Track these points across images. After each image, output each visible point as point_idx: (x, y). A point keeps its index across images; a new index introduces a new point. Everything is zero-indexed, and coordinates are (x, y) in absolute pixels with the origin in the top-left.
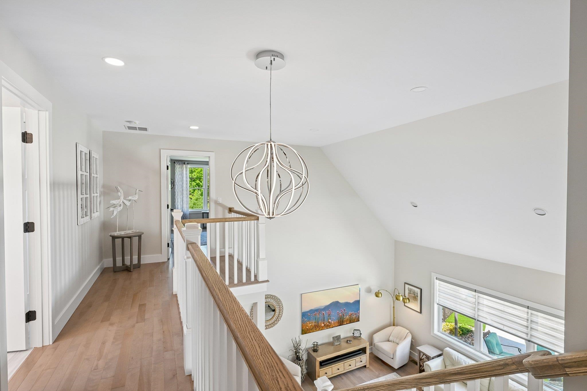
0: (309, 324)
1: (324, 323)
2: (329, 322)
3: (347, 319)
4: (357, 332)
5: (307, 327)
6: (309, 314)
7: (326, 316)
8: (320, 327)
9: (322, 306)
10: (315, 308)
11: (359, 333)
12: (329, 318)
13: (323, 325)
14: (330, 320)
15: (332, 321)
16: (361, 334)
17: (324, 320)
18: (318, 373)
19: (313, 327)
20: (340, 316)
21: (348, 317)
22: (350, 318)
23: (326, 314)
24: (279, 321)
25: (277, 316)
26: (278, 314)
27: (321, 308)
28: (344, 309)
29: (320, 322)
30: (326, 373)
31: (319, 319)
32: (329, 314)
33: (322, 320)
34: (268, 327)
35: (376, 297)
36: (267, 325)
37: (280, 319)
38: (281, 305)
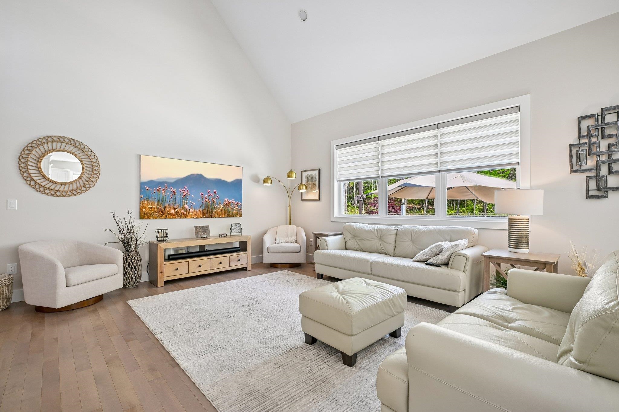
0: (148, 205)
1: (175, 209)
2: (185, 210)
3: (221, 211)
4: (236, 227)
5: (144, 210)
6: (147, 188)
7: (179, 197)
8: (168, 214)
9: (172, 179)
10: (158, 179)
11: (240, 227)
12: (184, 202)
13: (173, 211)
14: (186, 206)
15: (190, 207)
16: (242, 229)
17: (175, 204)
18: (161, 266)
19: (155, 211)
20: (207, 203)
21: (222, 206)
22: (227, 209)
23: (178, 192)
24: (90, 187)
25: (87, 179)
26: (89, 176)
27: (168, 181)
28: (215, 191)
29: (167, 205)
30: (177, 269)
31: (165, 200)
32: (184, 195)
33: (172, 203)
34: (64, 194)
35: (265, 184)
36: (61, 189)
37: (92, 186)
38: (94, 161)
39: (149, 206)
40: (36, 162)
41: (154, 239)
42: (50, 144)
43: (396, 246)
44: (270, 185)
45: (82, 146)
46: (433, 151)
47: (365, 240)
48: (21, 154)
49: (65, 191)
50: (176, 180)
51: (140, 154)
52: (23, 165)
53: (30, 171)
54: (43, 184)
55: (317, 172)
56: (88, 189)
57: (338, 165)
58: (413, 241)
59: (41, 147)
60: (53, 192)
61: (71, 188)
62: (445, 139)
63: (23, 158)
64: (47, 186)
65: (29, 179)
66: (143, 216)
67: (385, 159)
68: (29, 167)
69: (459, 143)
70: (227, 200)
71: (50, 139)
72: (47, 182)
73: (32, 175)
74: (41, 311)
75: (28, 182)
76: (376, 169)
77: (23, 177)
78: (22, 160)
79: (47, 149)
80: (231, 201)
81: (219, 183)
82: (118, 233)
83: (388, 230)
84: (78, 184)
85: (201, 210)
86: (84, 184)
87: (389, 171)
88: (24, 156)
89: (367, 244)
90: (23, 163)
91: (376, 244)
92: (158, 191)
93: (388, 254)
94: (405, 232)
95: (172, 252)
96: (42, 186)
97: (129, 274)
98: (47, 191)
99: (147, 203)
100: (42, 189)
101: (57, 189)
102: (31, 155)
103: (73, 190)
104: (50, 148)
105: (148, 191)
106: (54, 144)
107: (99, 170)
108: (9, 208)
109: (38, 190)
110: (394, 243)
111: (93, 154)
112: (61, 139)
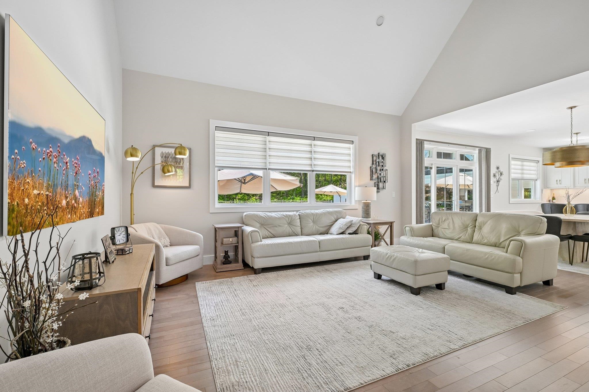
4: (119, 233)
13: (65, 204)
27: (62, 138)
39: (35, 192)
43: (302, 227)
46: (308, 155)
47: (277, 226)
57: (221, 150)
58: (314, 222)
62: (317, 149)
67: (272, 153)
69: (325, 154)
76: (262, 161)
83: (295, 215)
87: (275, 165)
89: (279, 230)
91: (286, 228)
93: (297, 235)
94: (308, 215)
99: (31, 183)
110: (300, 226)
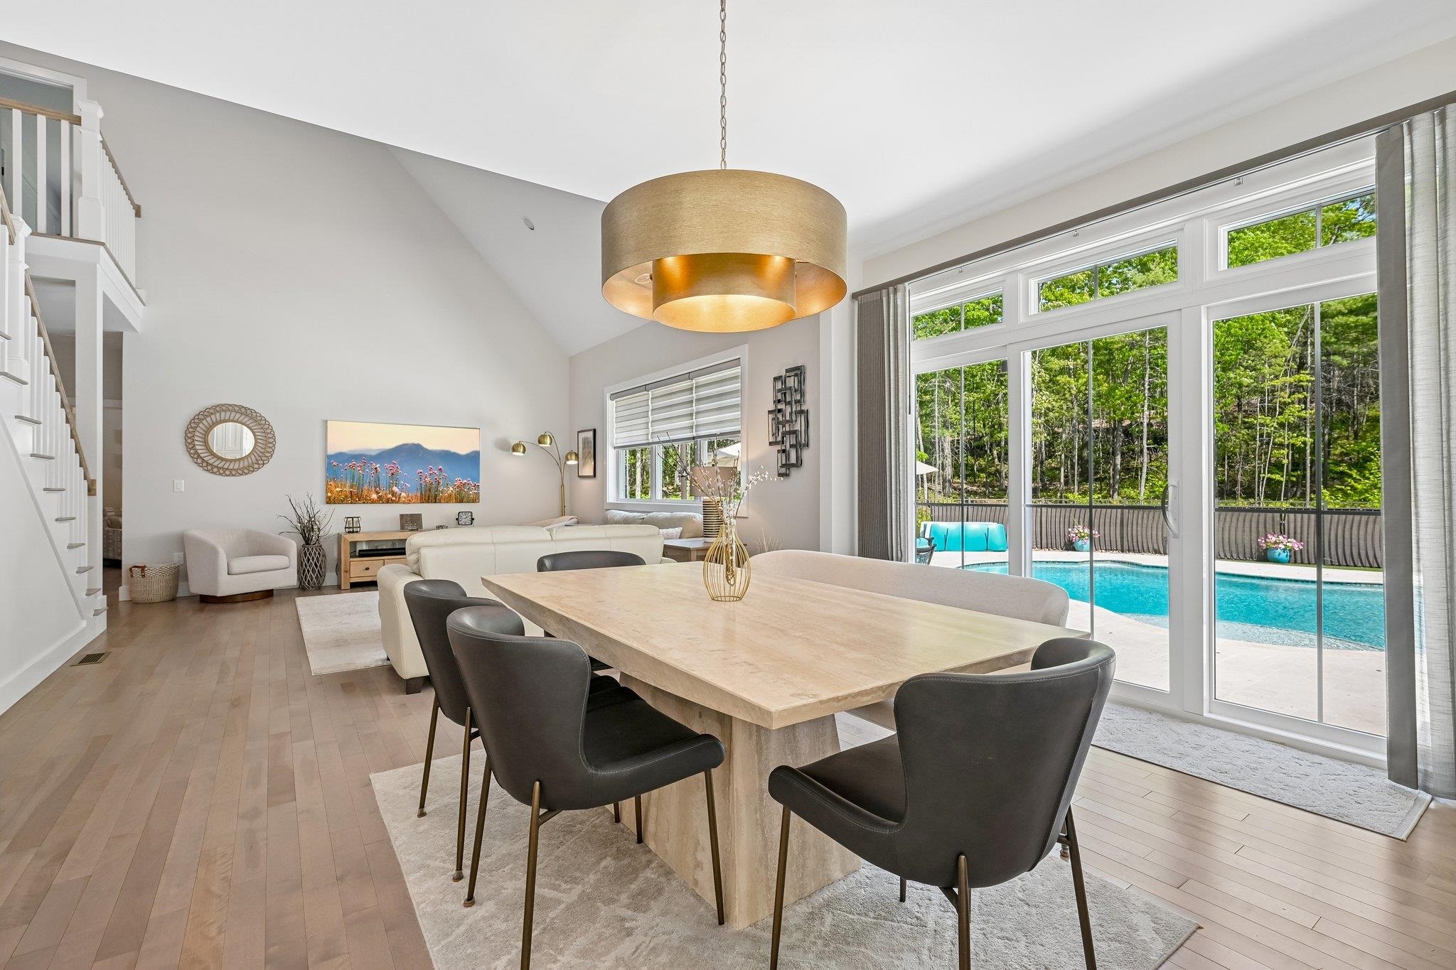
0: (336, 487)
1: (377, 493)
2: (393, 494)
3: (450, 495)
4: (465, 517)
5: (329, 494)
6: (335, 463)
7: (384, 476)
8: (366, 498)
10: (352, 450)
11: (470, 517)
12: (392, 483)
13: (374, 496)
14: (395, 489)
15: (402, 490)
16: (473, 519)
17: (377, 486)
18: (345, 564)
19: (346, 496)
20: (428, 484)
21: (451, 489)
22: (459, 493)
23: (384, 470)
24: (264, 464)
25: (260, 454)
26: (263, 450)
27: (367, 453)
28: (440, 467)
29: (366, 487)
30: (367, 569)
31: (363, 480)
32: (392, 474)
33: (373, 484)
34: (234, 472)
35: (514, 453)
36: (231, 467)
37: (266, 462)
38: (269, 431)
39: (338, 489)
40: (203, 436)
41: (342, 530)
42: (218, 415)
44: (522, 454)
45: (254, 414)
46: (689, 409)
48: (188, 428)
49: (235, 470)
50: (379, 452)
51: (326, 419)
52: (189, 441)
53: (197, 447)
54: (210, 462)
55: (591, 433)
56: (261, 466)
57: (615, 424)
59: (208, 419)
60: (221, 471)
61: (242, 466)
62: (699, 394)
63: (189, 432)
64: (215, 464)
65: (196, 456)
66: (329, 501)
67: (654, 417)
68: (196, 443)
70: (459, 480)
71: (218, 409)
72: (215, 459)
73: (199, 451)
74: (207, 601)
75: (195, 460)
76: (643, 432)
77: (190, 454)
78: (189, 435)
79: (214, 420)
80: (466, 481)
81: (447, 456)
82: (295, 520)
84: (250, 461)
85: (419, 494)
86: (257, 460)
87: (656, 435)
88: (190, 430)
90: (190, 438)
92: (352, 467)
95: (365, 547)
96: (210, 464)
97: (308, 571)
98: (215, 470)
99: (333, 485)
100: (209, 468)
101: (226, 466)
102: (198, 429)
103: (244, 468)
104: (218, 419)
105: (335, 468)
106: (223, 414)
107: (274, 443)
108: (176, 490)
109: (206, 468)
111: (267, 423)
112: (230, 408)
